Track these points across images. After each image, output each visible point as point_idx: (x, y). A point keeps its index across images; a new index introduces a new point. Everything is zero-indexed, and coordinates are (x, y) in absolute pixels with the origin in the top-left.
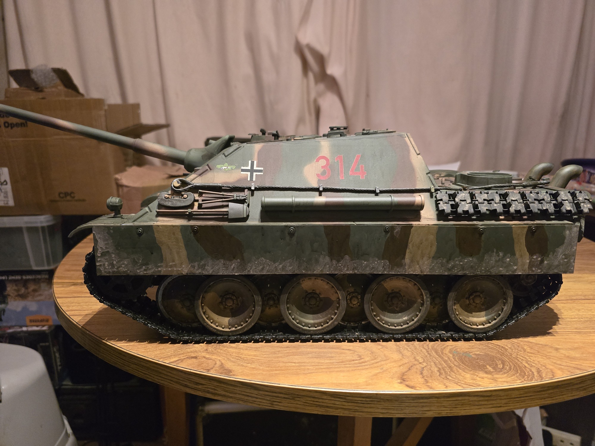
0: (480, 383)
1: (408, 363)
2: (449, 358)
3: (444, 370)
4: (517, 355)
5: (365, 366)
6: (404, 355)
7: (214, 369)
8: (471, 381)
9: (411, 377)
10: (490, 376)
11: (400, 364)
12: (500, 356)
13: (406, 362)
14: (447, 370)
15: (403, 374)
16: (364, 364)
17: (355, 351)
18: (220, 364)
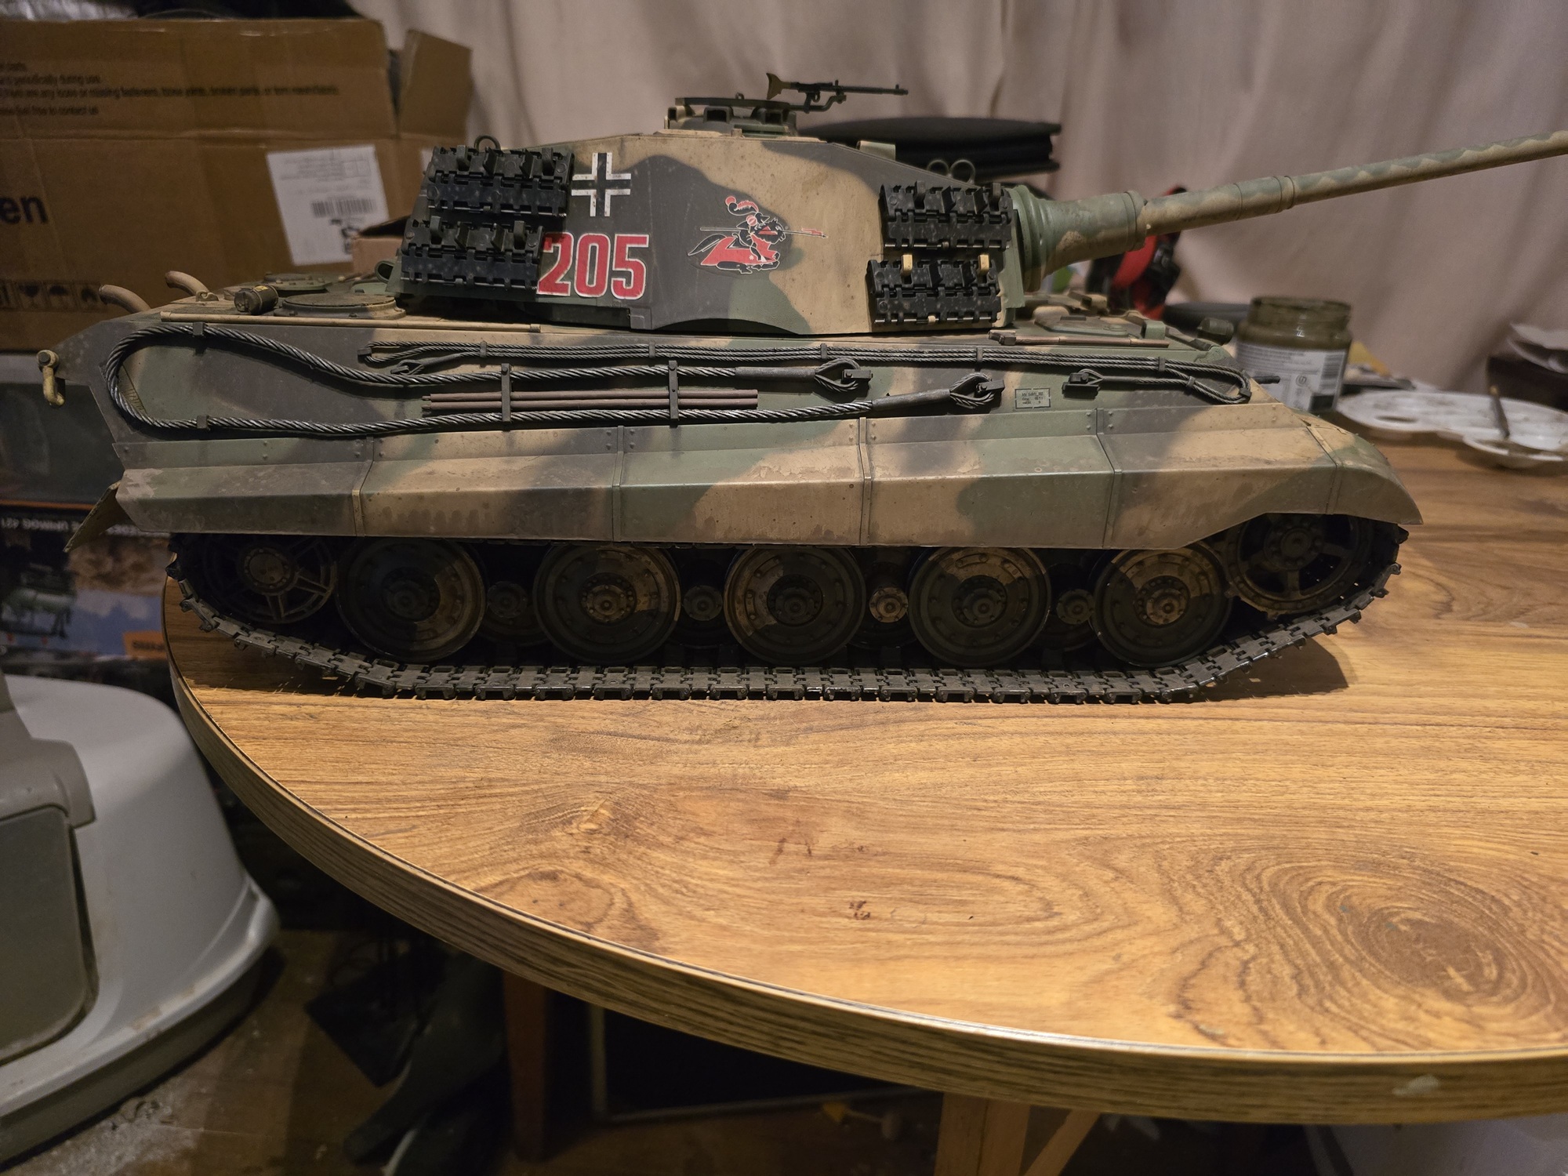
0: (1431, 1035)
1: (1199, 940)
2: (1326, 931)
3: (1312, 975)
4: (1543, 931)
5: (1064, 942)
6: (1186, 909)
7: (606, 923)
8: (1401, 1025)
9: (1210, 996)
10: (1459, 1009)
11: (1174, 942)
12: (1486, 932)
13: (1194, 935)
14: (1322, 977)
15: (1185, 983)
16: (1060, 936)
17: (1032, 885)
18: (625, 906)
